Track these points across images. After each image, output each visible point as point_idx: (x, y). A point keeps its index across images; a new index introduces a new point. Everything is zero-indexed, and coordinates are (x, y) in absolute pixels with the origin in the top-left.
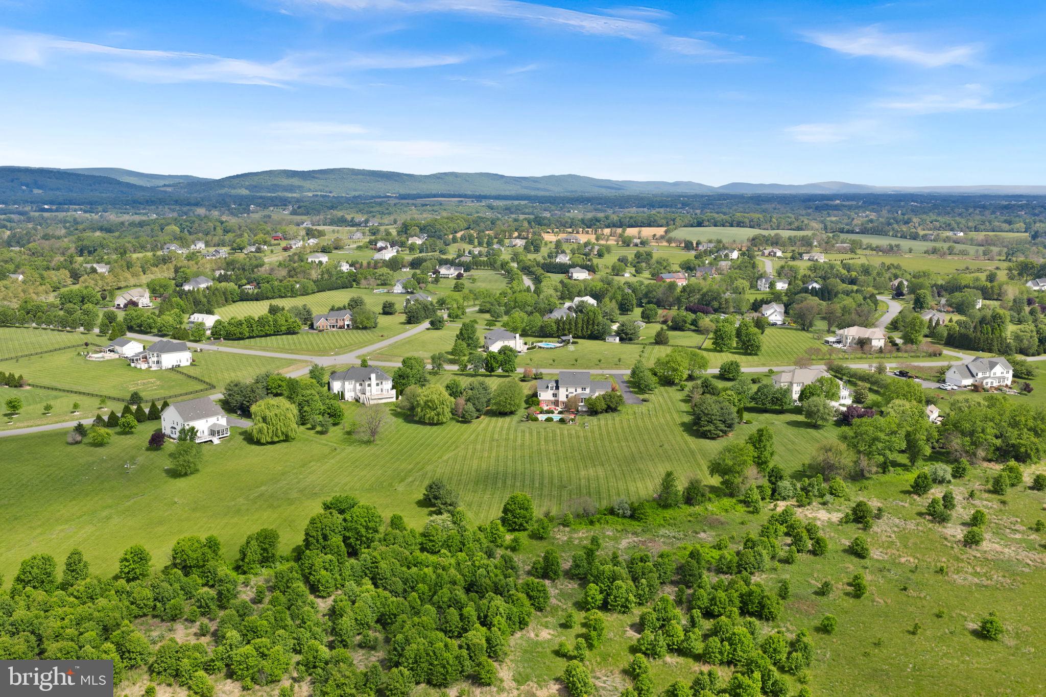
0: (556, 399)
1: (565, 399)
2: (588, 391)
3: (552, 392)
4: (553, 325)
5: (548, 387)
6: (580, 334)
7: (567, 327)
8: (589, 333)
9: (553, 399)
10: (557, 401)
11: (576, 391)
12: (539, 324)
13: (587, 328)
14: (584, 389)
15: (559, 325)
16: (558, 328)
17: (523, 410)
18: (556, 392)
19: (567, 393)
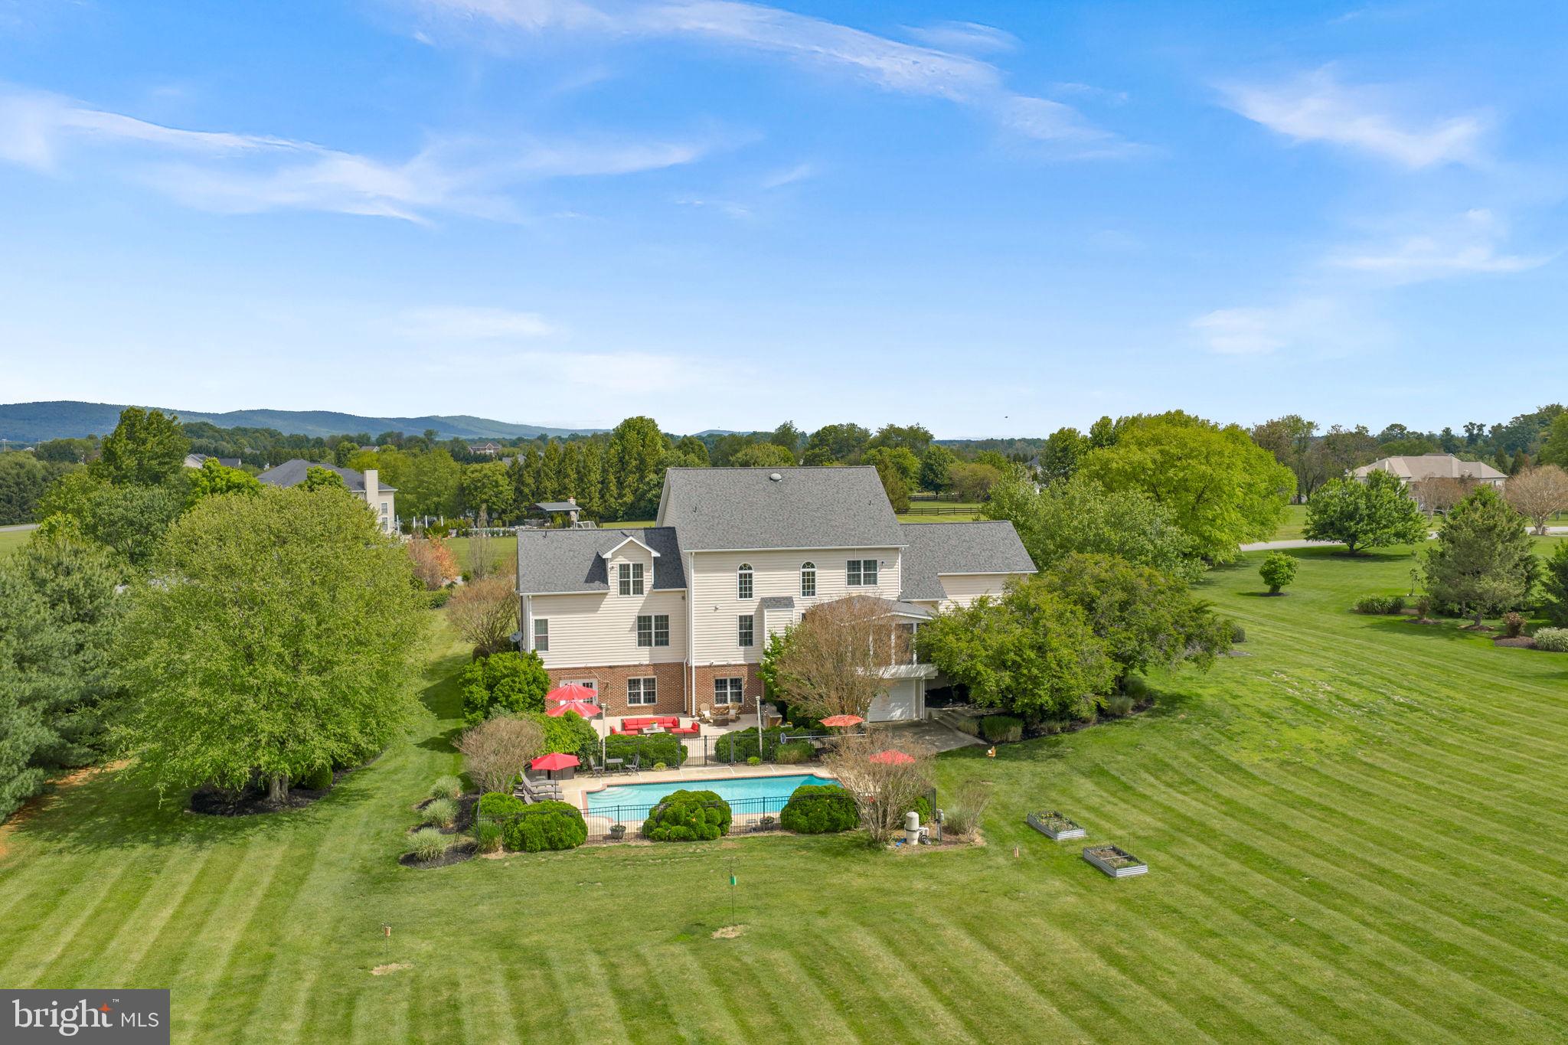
0: (666, 655)
1: (732, 655)
2: (889, 583)
3: (633, 606)
4: (503, 481)
5: (598, 571)
6: (596, 505)
7: (550, 485)
8: (629, 498)
9: (643, 656)
10: (679, 672)
11: (809, 585)
12: (452, 482)
13: (620, 484)
14: (862, 570)
15: (521, 481)
16: (518, 491)
17: (417, 759)
18: (664, 604)
19: (749, 607)
